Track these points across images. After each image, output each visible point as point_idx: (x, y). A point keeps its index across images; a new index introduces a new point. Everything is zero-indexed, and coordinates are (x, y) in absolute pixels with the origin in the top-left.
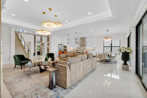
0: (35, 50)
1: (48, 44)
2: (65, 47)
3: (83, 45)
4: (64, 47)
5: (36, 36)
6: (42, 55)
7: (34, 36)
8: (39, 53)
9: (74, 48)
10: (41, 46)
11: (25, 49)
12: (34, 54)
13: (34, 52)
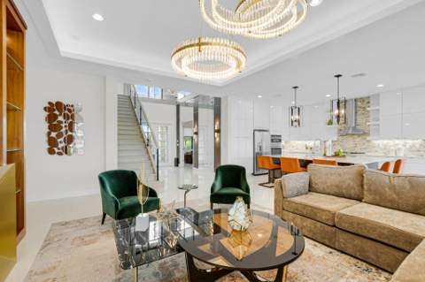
0: (178, 148)
1: (219, 131)
2: (276, 139)
3: (354, 129)
4: (272, 141)
5: (181, 108)
6: (197, 166)
7: (175, 107)
8: (189, 159)
9: (311, 144)
10: (195, 136)
11: (149, 148)
12: (177, 162)
13: (175, 156)
